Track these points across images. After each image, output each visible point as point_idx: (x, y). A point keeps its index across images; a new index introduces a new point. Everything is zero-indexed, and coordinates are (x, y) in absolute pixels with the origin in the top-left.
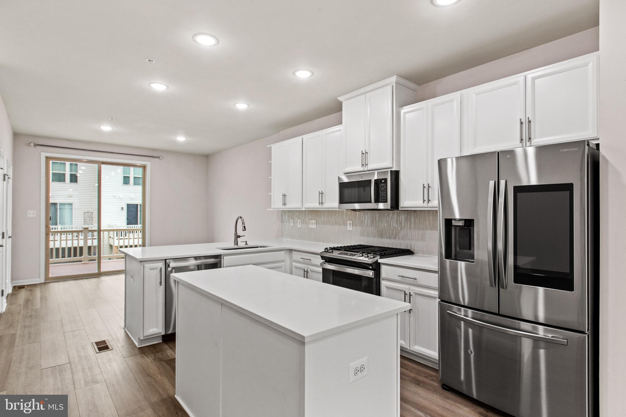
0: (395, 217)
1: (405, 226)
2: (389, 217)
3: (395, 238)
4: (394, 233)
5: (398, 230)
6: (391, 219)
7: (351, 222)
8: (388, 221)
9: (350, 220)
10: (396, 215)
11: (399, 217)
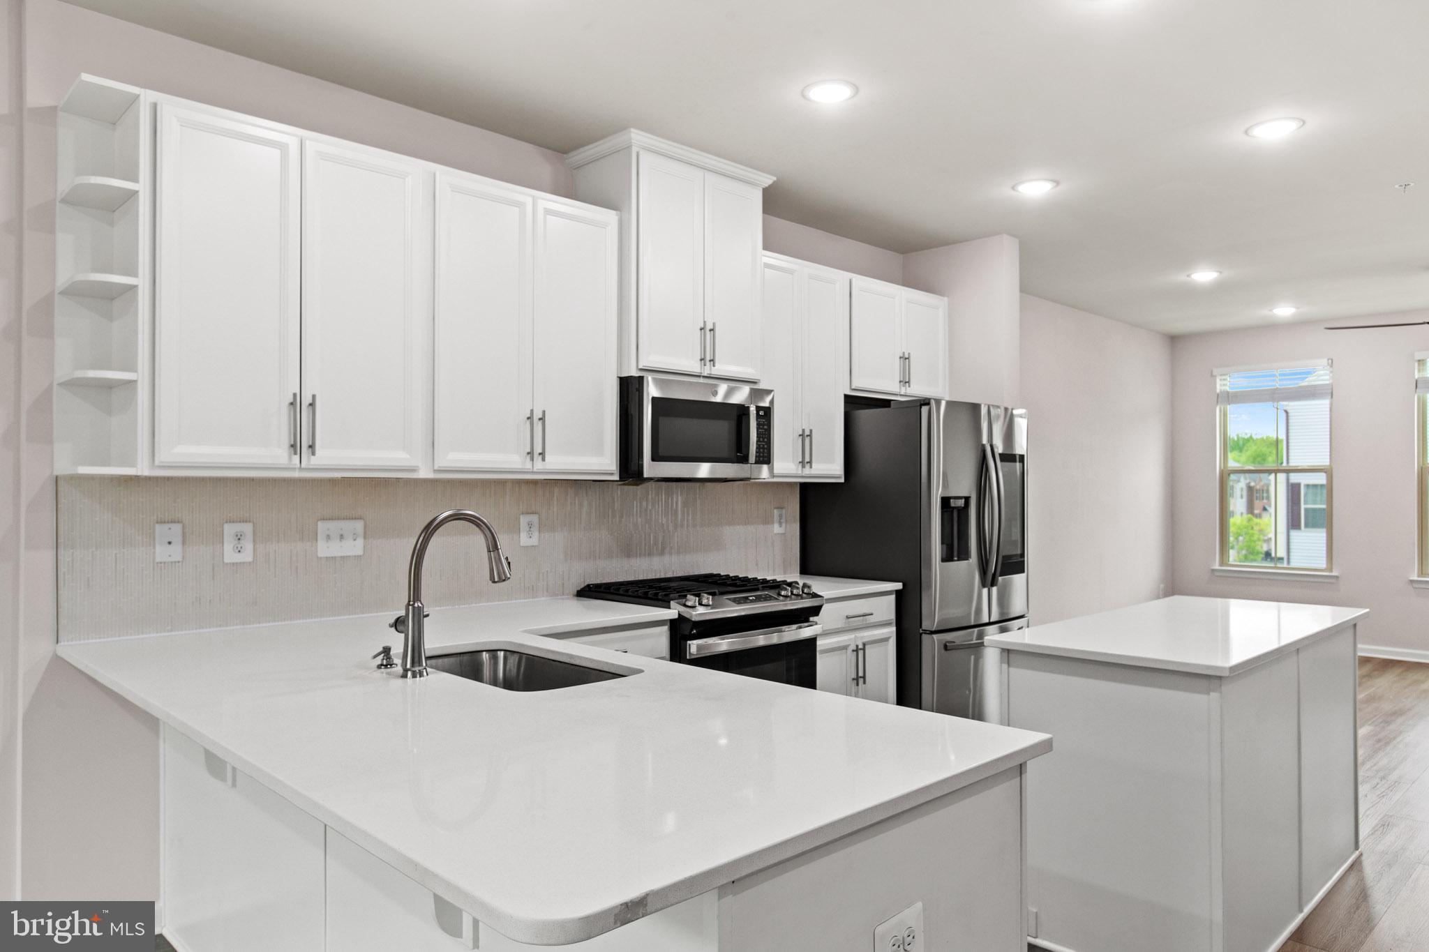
0: (662, 499)
1: (683, 520)
2: (647, 500)
3: (662, 553)
4: (661, 538)
5: (669, 532)
6: (653, 505)
7: (535, 518)
8: (646, 510)
9: (528, 513)
10: (665, 494)
11: (670, 499)
